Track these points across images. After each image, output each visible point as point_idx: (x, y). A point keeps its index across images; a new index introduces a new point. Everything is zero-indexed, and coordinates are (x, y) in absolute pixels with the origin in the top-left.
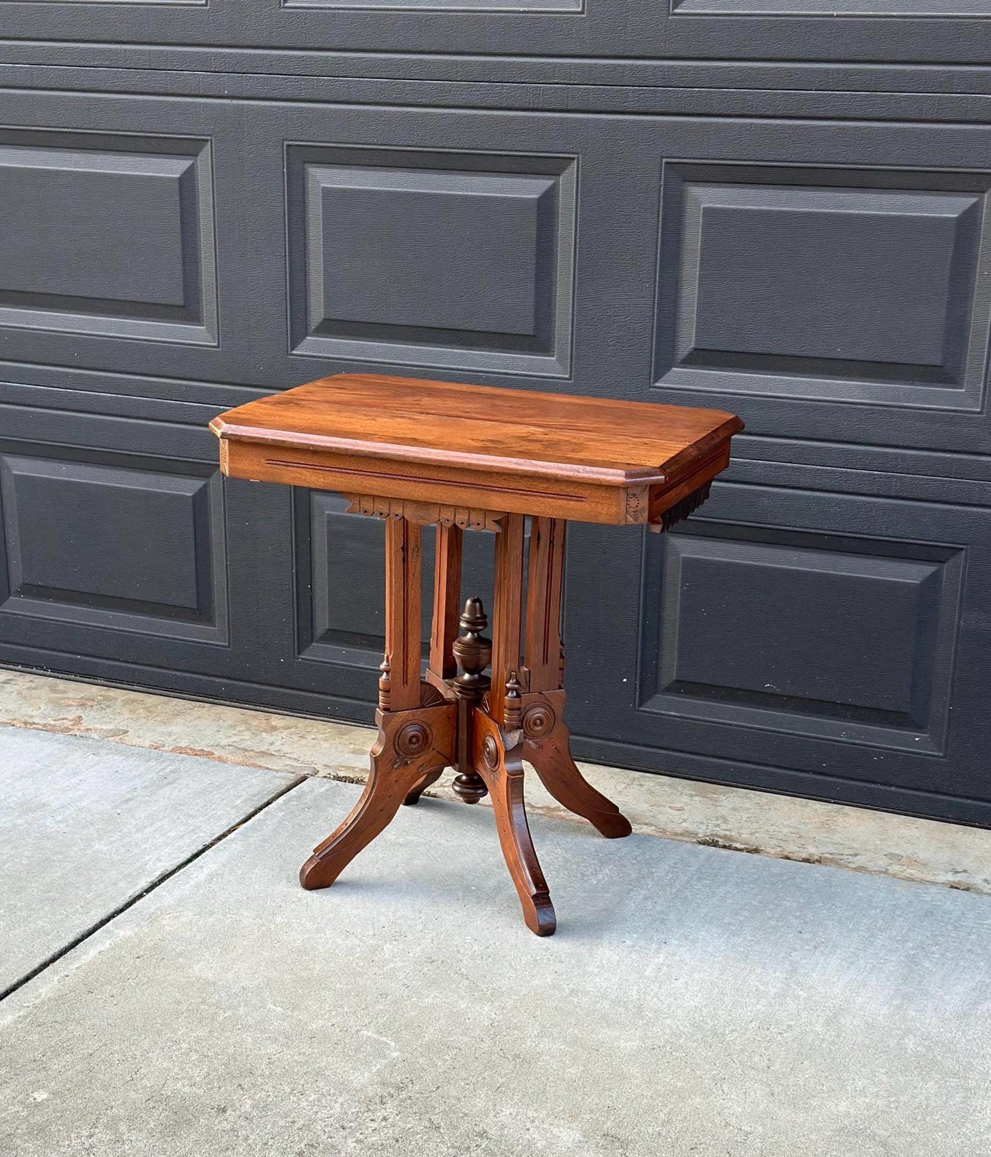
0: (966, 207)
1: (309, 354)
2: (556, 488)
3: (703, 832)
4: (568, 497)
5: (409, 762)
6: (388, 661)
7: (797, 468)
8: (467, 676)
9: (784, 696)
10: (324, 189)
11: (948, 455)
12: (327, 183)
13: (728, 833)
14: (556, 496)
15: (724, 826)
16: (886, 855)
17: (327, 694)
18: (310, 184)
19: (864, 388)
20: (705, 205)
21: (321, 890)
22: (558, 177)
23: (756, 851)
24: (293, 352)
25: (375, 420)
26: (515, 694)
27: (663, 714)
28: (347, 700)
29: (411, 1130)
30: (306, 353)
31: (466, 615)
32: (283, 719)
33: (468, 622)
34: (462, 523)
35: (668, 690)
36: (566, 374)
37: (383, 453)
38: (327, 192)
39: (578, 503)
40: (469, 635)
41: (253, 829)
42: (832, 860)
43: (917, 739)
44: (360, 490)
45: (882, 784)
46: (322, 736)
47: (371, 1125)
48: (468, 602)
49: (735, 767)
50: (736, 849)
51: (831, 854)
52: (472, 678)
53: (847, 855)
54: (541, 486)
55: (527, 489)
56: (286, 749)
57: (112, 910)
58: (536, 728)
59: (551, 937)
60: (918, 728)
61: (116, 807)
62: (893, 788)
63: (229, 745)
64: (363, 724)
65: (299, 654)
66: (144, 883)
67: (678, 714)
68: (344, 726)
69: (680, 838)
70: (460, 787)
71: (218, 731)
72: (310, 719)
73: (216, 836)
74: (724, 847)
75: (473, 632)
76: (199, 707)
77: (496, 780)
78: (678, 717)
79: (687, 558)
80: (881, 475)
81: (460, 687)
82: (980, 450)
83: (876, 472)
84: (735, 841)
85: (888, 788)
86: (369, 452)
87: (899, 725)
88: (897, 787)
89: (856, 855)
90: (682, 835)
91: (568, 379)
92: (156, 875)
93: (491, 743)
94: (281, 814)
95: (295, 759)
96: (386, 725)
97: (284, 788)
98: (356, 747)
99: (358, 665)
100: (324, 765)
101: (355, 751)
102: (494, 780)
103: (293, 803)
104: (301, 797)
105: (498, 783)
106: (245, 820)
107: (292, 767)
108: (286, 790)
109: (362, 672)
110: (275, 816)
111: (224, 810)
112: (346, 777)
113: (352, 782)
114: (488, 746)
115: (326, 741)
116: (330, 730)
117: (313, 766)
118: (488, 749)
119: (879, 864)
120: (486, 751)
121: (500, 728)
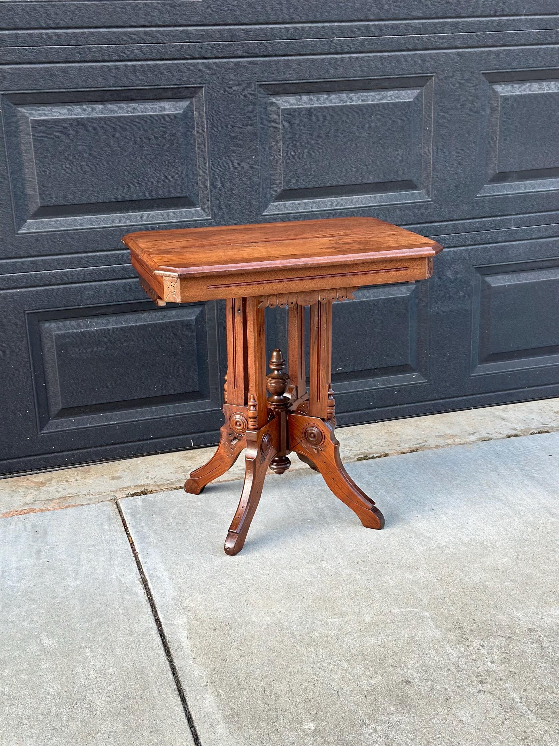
0: (415, 95)
2: (390, 266)
4: (396, 269)
5: (265, 458)
8: (276, 397)
9: (347, 373)
10: (32, 120)
11: (418, 226)
14: (391, 270)
17: (64, 451)
19: (374, 197)
20: (283, 108)
22: (192, 99)
23: (386, 455)
28: (79, 451)
31: (274, 360)
32: (37, 476)
33: (275, 365)
34: (333, 299)
36: (209, 217)
37: (292, 266)
38: (35, 123)
39: (403, 272)
40: (276, 372)
43: (414, 376)
44: (272, 292)
45: (400, 405)
46: (78, 477)
48: (275, 354)
50: (378, 457)
51: (417, 445)
52: (279, 398)
54: (382, 266)
55: (374, 269)
56: (73, 491)
59: (384, 528)
60: (413, 371)
61: (38, 558)
62: (405, 405)
63: (34, 501)
64: (92, 462)
65: (41, 430)
66: (140, 591)
68: (81, 468)
70: (276, 465)
71: (12, 496)
72: (54, 471)
73: (130, 550)
74: (372, 458)
75: (278, 370)
77: (320, 452)
81: (274, 405)
82: (433, 220)
85: (402, 406)
86: (284, 266)
87: (405, 371)
88: (407, 404)
89: (426, 441)
91: (211, 219)
92: (137, 584)
93: (315, 430)
94: (143, 524)
95: (88, 494)
96: (258, 438)
97: (117, 510)
98: (109, 476)
99: (85, 426)
100: (111, 491)
101: (113, 478)
102: (318, 452)
103: (138, 516)
104: (135, 511)
105: (324, 453)
106: (128, 535)
107: (95, 498)
108: (120, 511)
109: (89, 430)
110: (142, 527)
111: (107, 535)
112: (137, 493)
113: (146, 494)
114: (312, 433)
115: (85, 479)
116: (76, 473)
117: (106, 494)
118: (312, 435)
119: (441, 442)
120: (310, 436)
121: (323, 420)
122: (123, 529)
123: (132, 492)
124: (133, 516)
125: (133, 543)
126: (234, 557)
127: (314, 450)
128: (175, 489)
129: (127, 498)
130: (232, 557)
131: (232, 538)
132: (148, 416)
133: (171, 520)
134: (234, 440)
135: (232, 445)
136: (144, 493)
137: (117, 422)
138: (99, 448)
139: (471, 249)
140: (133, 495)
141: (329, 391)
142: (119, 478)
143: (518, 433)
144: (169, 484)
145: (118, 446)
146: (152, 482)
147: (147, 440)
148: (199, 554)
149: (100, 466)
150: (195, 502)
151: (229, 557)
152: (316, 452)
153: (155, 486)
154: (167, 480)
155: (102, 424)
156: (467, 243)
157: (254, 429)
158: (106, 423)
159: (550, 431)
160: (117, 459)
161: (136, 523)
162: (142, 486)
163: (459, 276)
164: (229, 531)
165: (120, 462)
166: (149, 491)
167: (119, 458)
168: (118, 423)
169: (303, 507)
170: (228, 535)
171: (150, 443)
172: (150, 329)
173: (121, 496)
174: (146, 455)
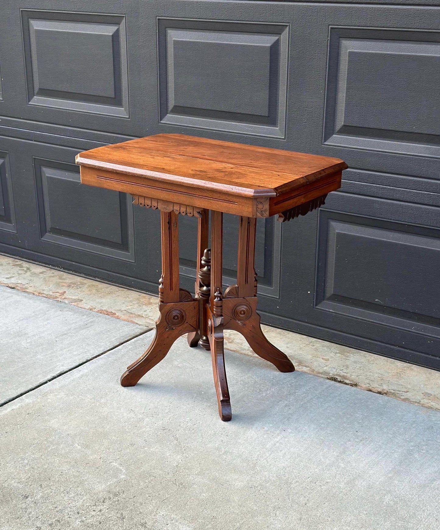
1: (168, 123)
3: (332, 373)
4: (229, 202)
5: (174, 328)
6: (162, 278)
7: (392, 189)
8: (205, 288)
9: (384, 306)
12: (175, 38)
13: (345, 374)
14: (223, 201)
15: (345, 371)
16: (423, 393)
18: (168, 39)
19: (427, 148)
20: (350, 50)
21: (130, 387)
22: (280, 35)
24: (161, 122)
25: (153, 158)
26: (219, 299)
27: (326, 311)
29: (110, 518)
30: (166, 122)
31: (204, 257)
33: (204, 261)
34: (183, 212)
35: (329, 299)
38: (176, 42)
40: (206, 267)
41: (113, 354)
42: (393, 394)
44: (138, 193)
47: (93, 513)
49: (361, 341)
50: (346, 384)
51: (394, 390)
52: (207, 289)
53: (402, 392)
55: (210, 197)
57: (29, 389)
58: (241, 316)
59: (229, 422)
61: (56, 338)
63: (125, 311)
66: (49, 377)
67: (334, 311)
69: (320, 375)
71: (124, 303)
73: (94, 356)
74: (340, 382)
76: (122, 290)
78: (334, 313)
79: (339, 233)
80: (434, 194)
81: (201, 293)
83: (432, 193)
84: (347, 379)
89: (407, 392)
90: (321, 373)
91: (282, 139)
92: (58, 372)
151: (121, 387)
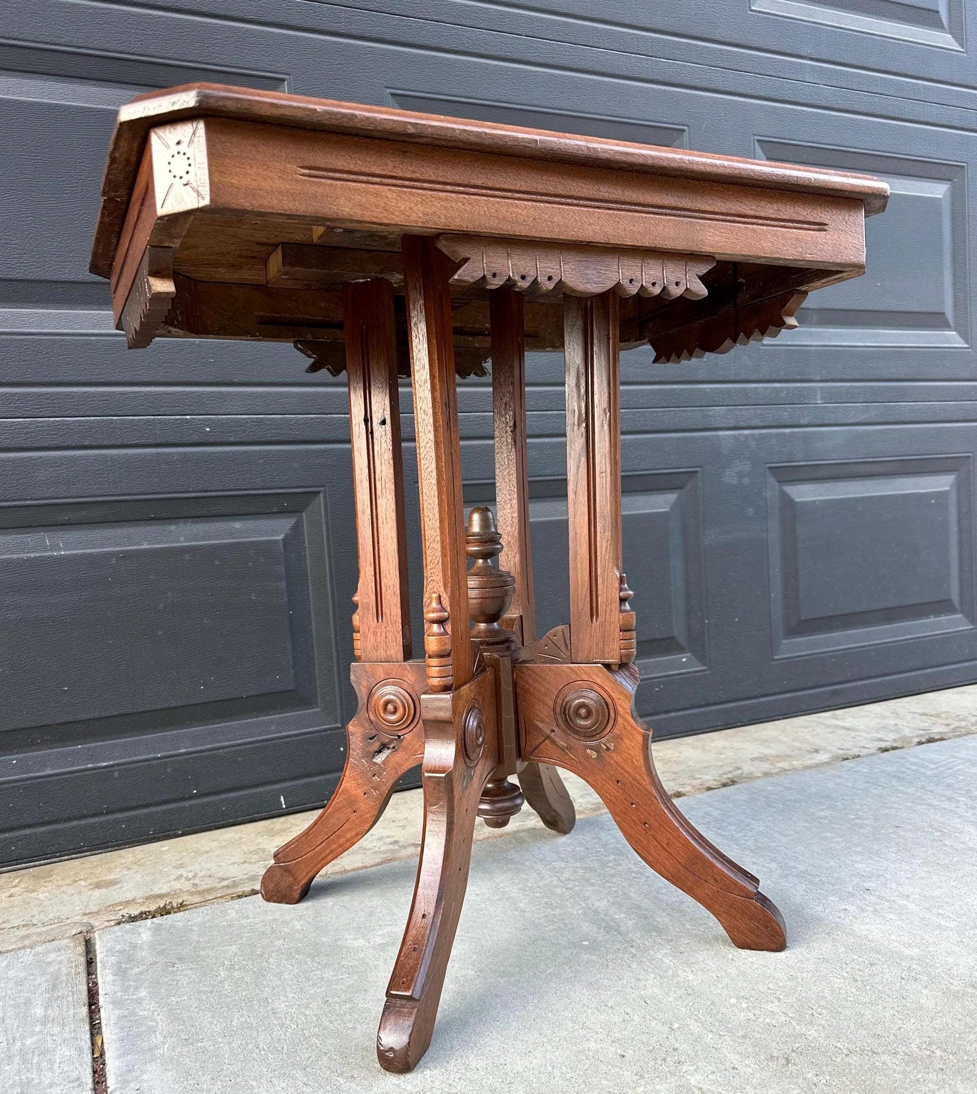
16: (753, 761)
28: (27, 831)
31: (476, 530)
40: (480, 563)
43: (684, 660)
46: (17, 889)
48: (476, 516)
52: (491, 627)
60: (683, 649)
64: (60, 856)
68: (31, 870)
75: (485, 558)
77: (605, 754)
85: (670, 715)
88: (678, 711)
93: (590, 698)
94: (143, 993)
95: (24, 926)
96: (454, 712)
97: (82, 960)
98: (89, 881)
99: (43, 773)
100: (85, 914)
101: (98, 886)
102: (599, 756)
103: (136, 970)
104: (129, 960)
105: (614, 755)
106: (95, 1029)
107: (39, 934)
108: (90, 963)
109: (50, 782)
110: (139, 1001)
111: (33, 1033)
112: (145, 913)
113: (168, 913)
114: (582, 705)
115: (33, 891)
116: (17, 881)
117: (69, 921)
118: (583, 711)
119: (765, 767)
120: (577, 714)
121: (608, 666)
122: (84, 1010)
123: (134, 912)
124: (121, 972)
125: (102, 1054)
126: (409, 1076)
127: (588, 751)
128: (239, 897)
129: (116, 928)
130: (402, 1077)
131: (400, 1014)
132: (186, 747)
133: (223, 974)
134: (380, 751)
135: (376, 764)
136: (165, 911)
137: (115, 762)
138: (75, 823)
139: (761, 434)
140: (133, 919)
141: (621, 590)
142: (113, 883)
143: (895, 745)
144: (227, 887)
145: (119, 816)
146: (187, 886)
147: (183, 799)
148: (300, 1075)
149: (76, 862)
150: (286, 923)
151: (392, 1080)
152: (594, 755)
153: (192, 894)
154: (224, 879)
155: (82, 767)
156: (754, 423)
157: (446, 689)
158: (90, 766)
159: (946, 737)
160: (118, 845)
161: (126, 990)
162: (161, 896)
163: (746, 481)
164: (388, 994)
165: (123, 852)
166: (175, 905)
167: (122, 844)
168: (118, 765)
169: (557, 911)
170: (386, 1008)
171: (191, 806)
172: (187, 557)
173: (106, 924)
174: (184, 834)
